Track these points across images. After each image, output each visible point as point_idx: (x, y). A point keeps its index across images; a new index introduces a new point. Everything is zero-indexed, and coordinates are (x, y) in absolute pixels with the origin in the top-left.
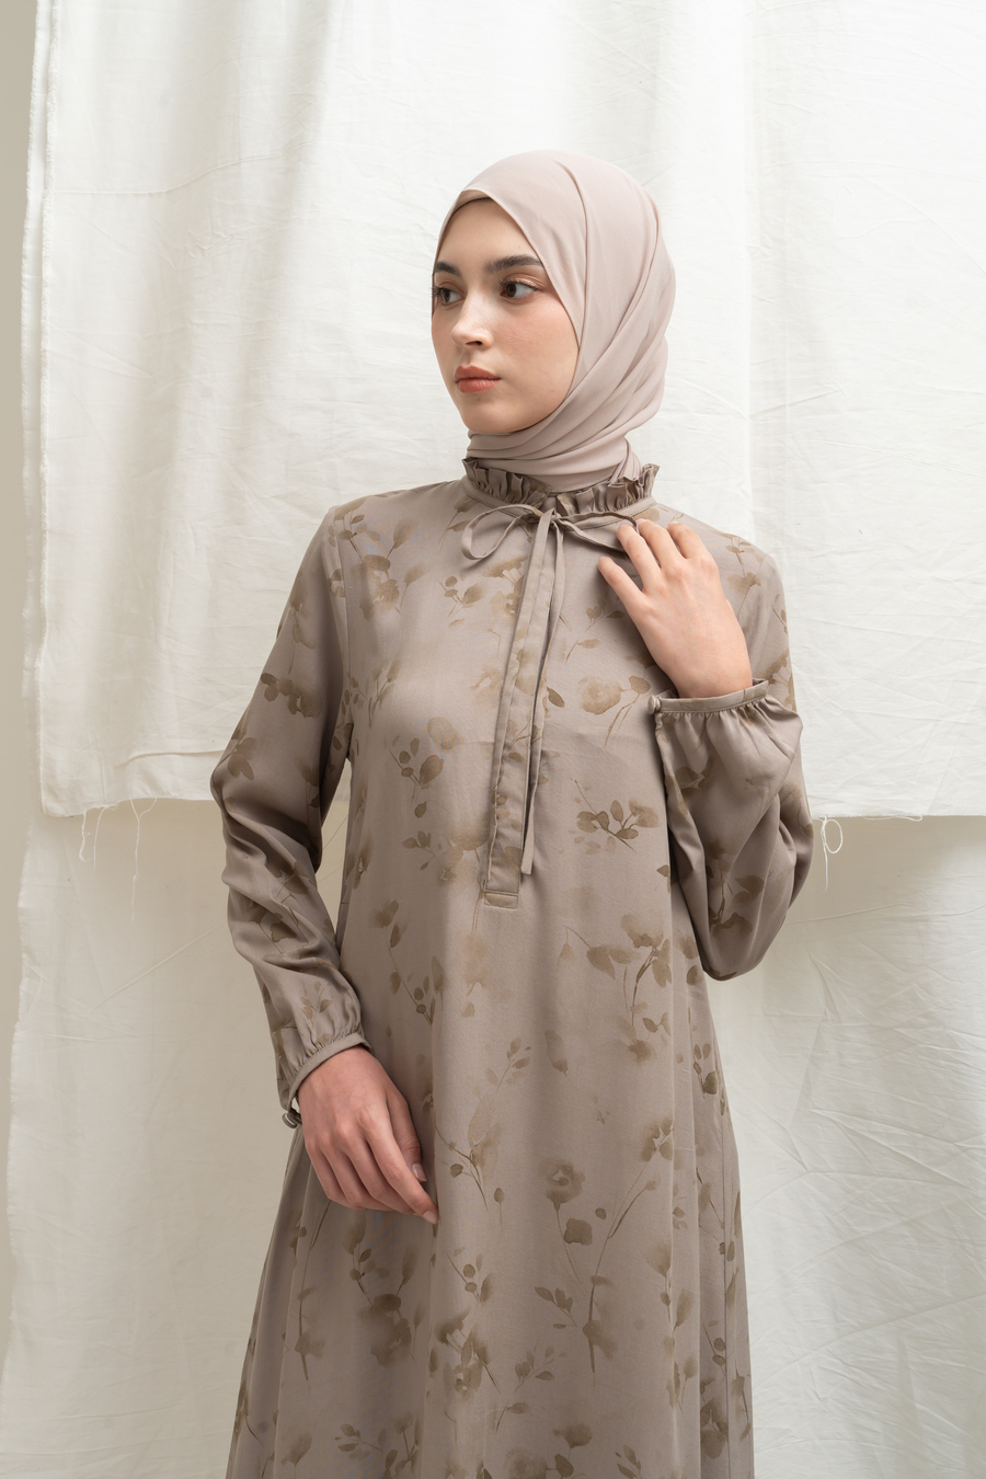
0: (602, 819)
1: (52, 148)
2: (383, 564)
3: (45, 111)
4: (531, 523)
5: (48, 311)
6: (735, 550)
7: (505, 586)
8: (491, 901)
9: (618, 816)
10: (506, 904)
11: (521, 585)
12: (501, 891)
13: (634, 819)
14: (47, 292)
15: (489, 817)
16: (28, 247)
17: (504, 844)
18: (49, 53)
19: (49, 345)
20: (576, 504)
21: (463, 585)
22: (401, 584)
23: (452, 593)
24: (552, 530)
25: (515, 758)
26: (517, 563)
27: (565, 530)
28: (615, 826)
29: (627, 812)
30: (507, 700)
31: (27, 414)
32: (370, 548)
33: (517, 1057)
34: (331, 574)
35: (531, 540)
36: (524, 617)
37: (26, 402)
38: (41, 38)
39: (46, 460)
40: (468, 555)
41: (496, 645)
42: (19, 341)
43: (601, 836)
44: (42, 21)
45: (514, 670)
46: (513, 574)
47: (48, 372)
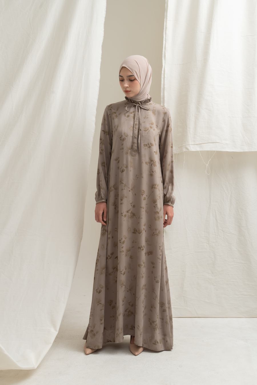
0: (146, 145)
1: (166, 58)
2: (115, 113)
3: (165, 52)
4: (135, 106)
5: (165, 81)
6: (164, 108)
7: (132, 115)
8: (133, 157)
9: (149, 145)
10: (135, 157)
11: (135, 115)
12: (134, 155)
13: (151, 145)
14: (165, 79)
15: (132, 146)
16: (163, 72)
17: (134, 149)
18: (165, 44)
19: (166, 86)
20: (141, 103)
21: (127, 115)
22: (118, 115)
23: (125, 116)
24: (138, 107)
25: (135, 138)
26: (134, 112)
27: (140, 107)
28: (148, 146)
29: (150, 144)
30: (134, 130)
31: (162, 96)
32: (113, 111)
33: (137, 177)
34: (109, 115)
35: (135, 108)
36: (136, 119)
37: (162, 94)
38: (164, 41)
39: (165, 103)
40: (126, 111)
41: (132, 123)
42: (161, 86)
43: (146, 147)
44: (164, 39)
45: (135, 126)
46: (133, 113)
47: (165, 90)
